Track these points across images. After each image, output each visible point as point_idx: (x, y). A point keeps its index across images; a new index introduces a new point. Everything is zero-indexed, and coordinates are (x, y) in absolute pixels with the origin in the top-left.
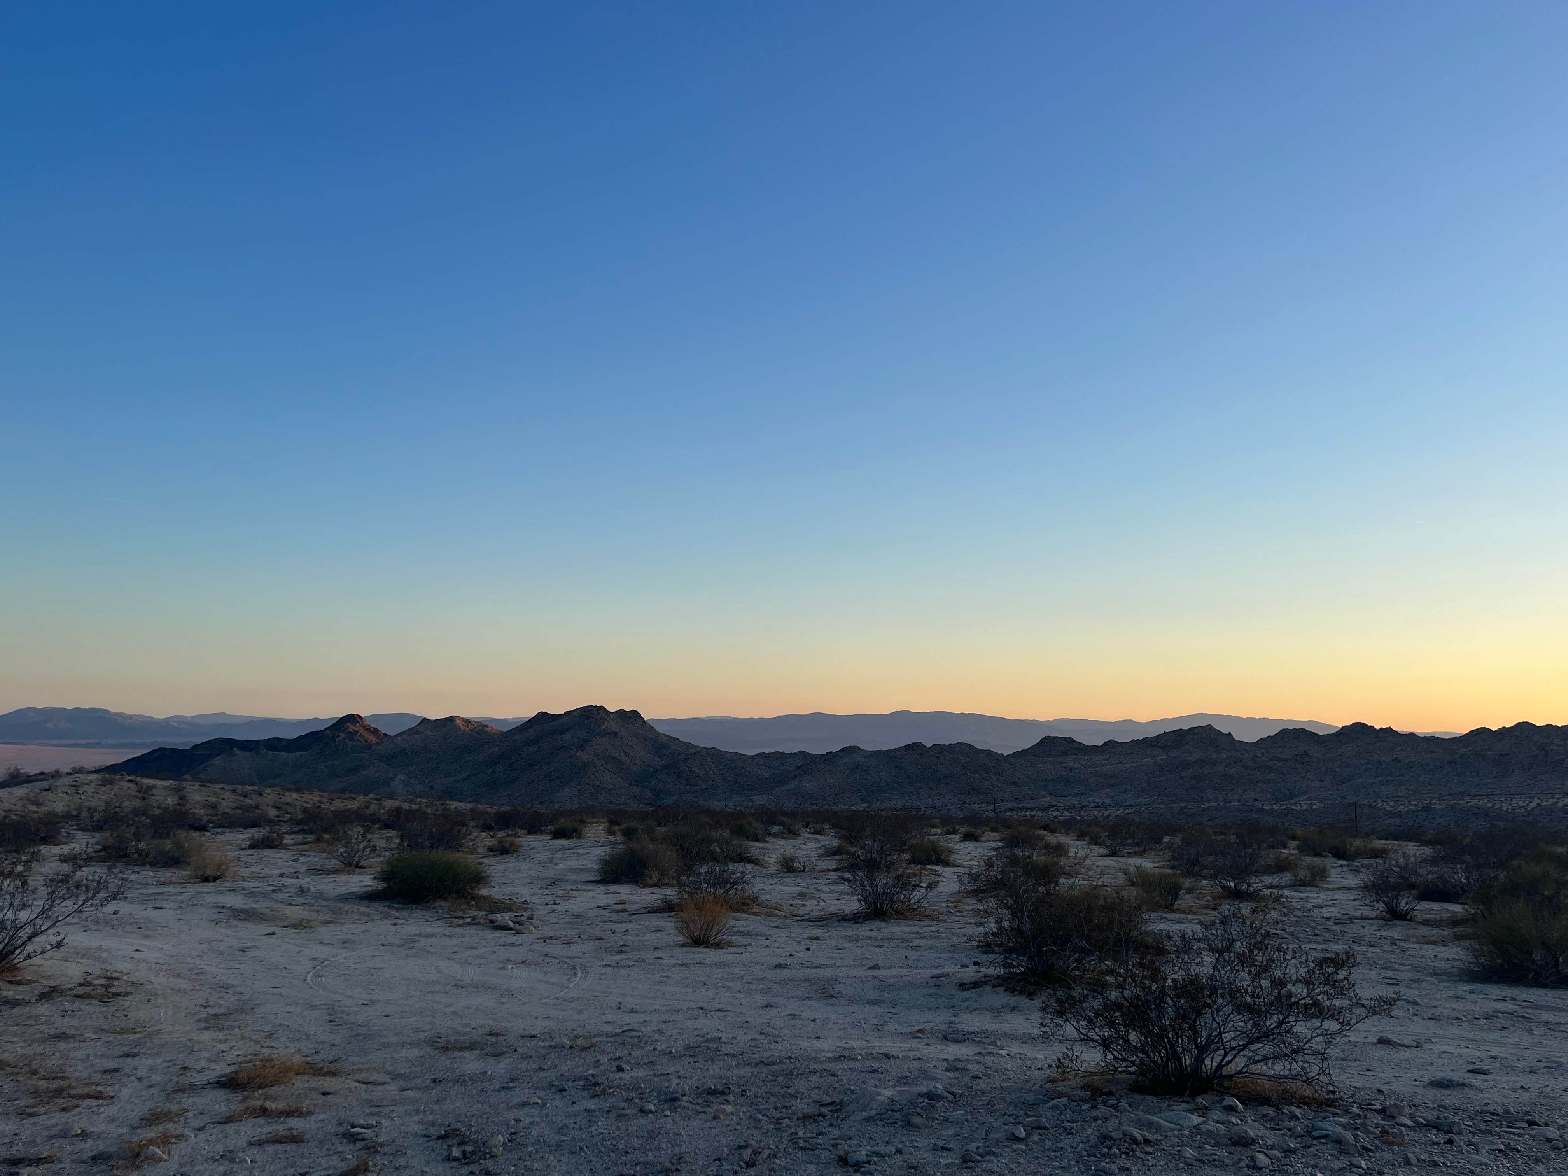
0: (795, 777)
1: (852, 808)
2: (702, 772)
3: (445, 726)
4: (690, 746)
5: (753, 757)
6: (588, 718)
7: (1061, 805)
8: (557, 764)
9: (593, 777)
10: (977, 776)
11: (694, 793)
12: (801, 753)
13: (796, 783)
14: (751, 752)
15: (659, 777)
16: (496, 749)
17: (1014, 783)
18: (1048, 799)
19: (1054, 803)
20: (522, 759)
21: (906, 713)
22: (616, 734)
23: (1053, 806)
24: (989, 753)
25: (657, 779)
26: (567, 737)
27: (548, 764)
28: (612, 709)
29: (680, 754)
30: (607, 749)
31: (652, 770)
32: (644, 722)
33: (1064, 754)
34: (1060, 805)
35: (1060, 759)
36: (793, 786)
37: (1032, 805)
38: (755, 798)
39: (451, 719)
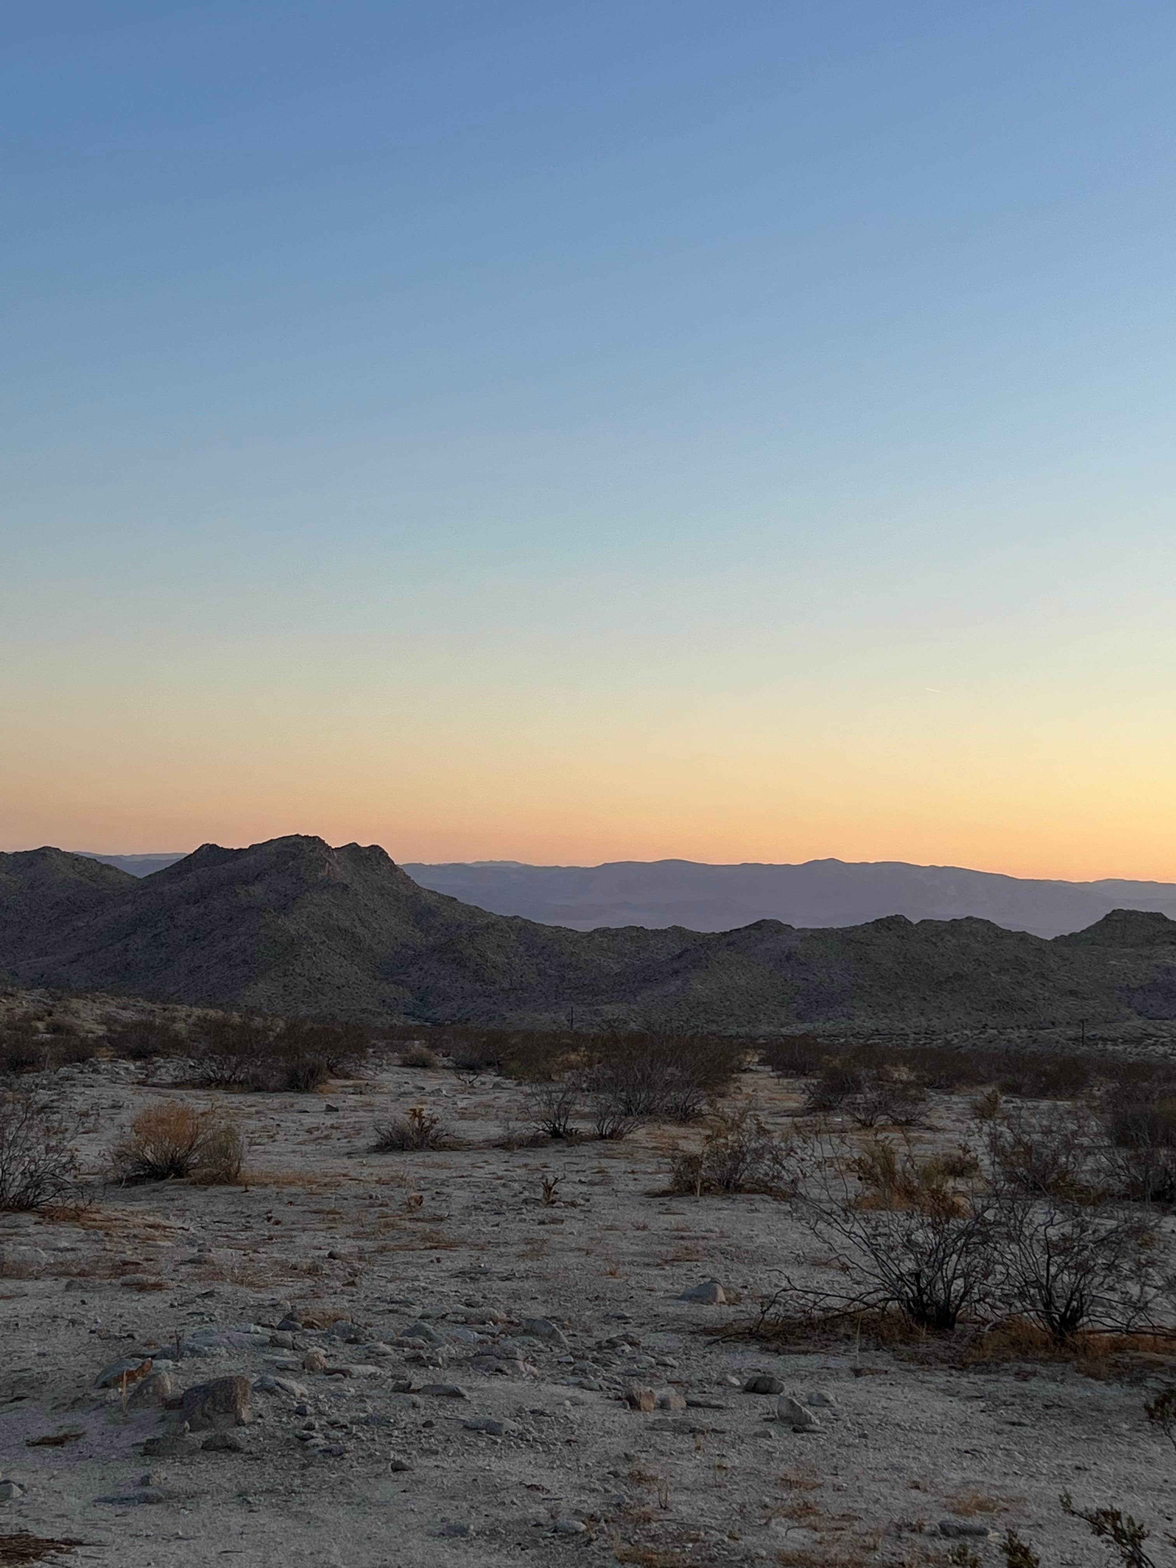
0: (676, 972)
1: (783, 1030)
2: (500, 959)
3: (31, 865)
4: (475, 912)
5: (589, 934)
6: (294, 857)
7: (1165, 1034)
8: (242, 939)
9: (307, 963)
10: (1006, 979)
11: (489, 996)
12: (675, 928)
13: (679, 982)
14: (584, 926)
15: (426, 967)
16: (129, 908)
17: (1073, 993)
18: (1138, 1022)
19: (1151, 1030)
20: (176, 927)
21: (832, 863)
22: (346, 887)
23: (1149, 1036)
24: (1023, 937)
25: (421, 969)
26: (257, 889)
27: (226, 937)
28: (334, 843)
29: (459, 926)
30: (330, 915)
31: (411, 952)
32: (394, 868)
33: (1150, 941)
34: (1160, 1033)
35: (1146, 951)
36: (674, 989)
37: (1113, 1034)
38: (606, 1008)
39: (44, 853)
